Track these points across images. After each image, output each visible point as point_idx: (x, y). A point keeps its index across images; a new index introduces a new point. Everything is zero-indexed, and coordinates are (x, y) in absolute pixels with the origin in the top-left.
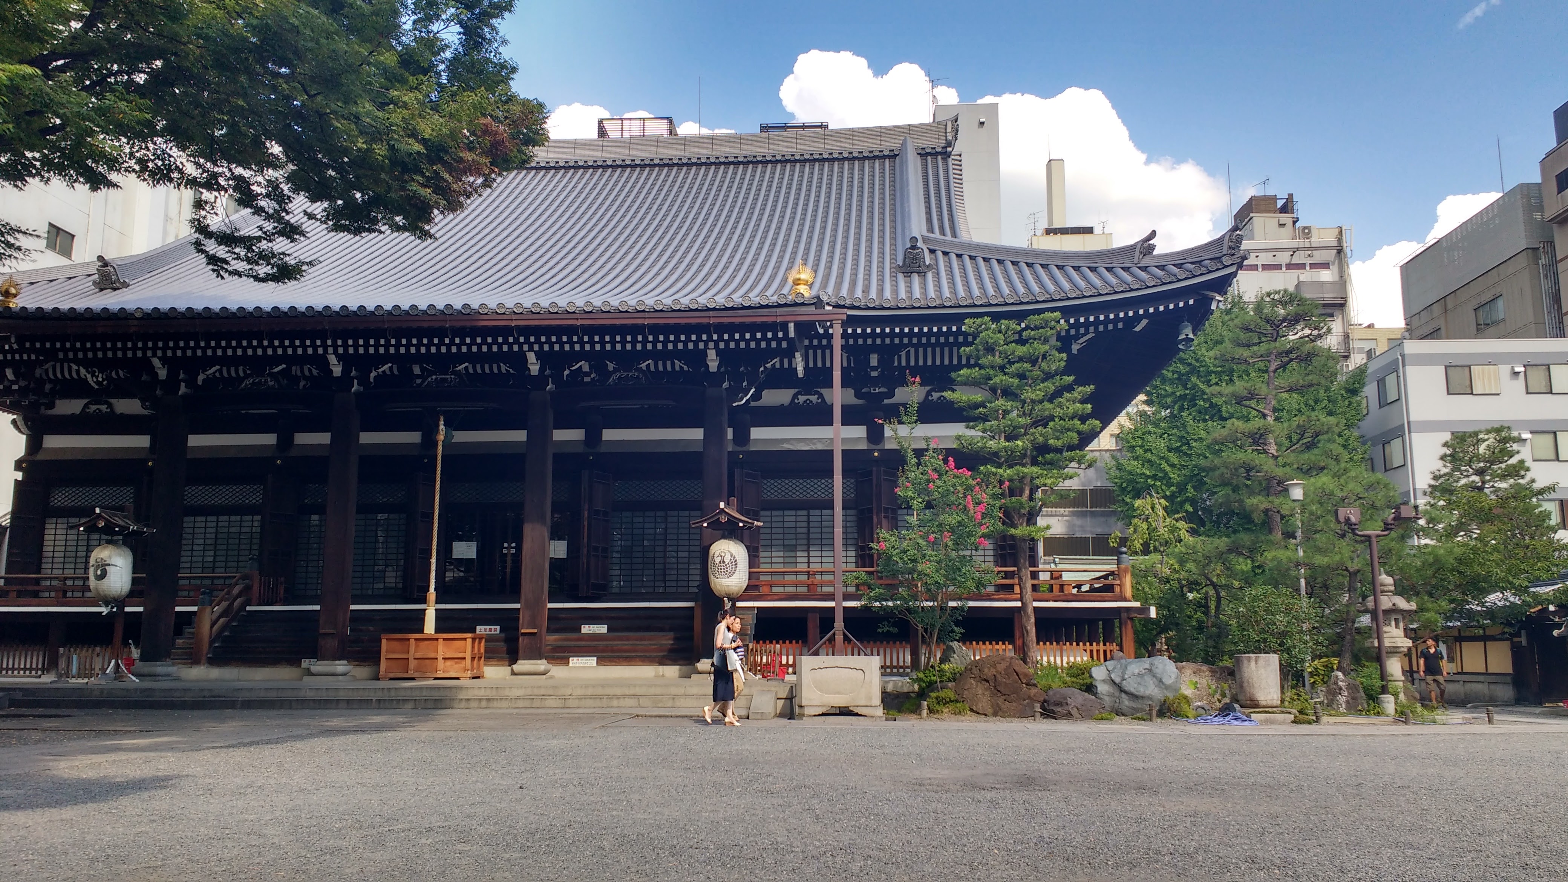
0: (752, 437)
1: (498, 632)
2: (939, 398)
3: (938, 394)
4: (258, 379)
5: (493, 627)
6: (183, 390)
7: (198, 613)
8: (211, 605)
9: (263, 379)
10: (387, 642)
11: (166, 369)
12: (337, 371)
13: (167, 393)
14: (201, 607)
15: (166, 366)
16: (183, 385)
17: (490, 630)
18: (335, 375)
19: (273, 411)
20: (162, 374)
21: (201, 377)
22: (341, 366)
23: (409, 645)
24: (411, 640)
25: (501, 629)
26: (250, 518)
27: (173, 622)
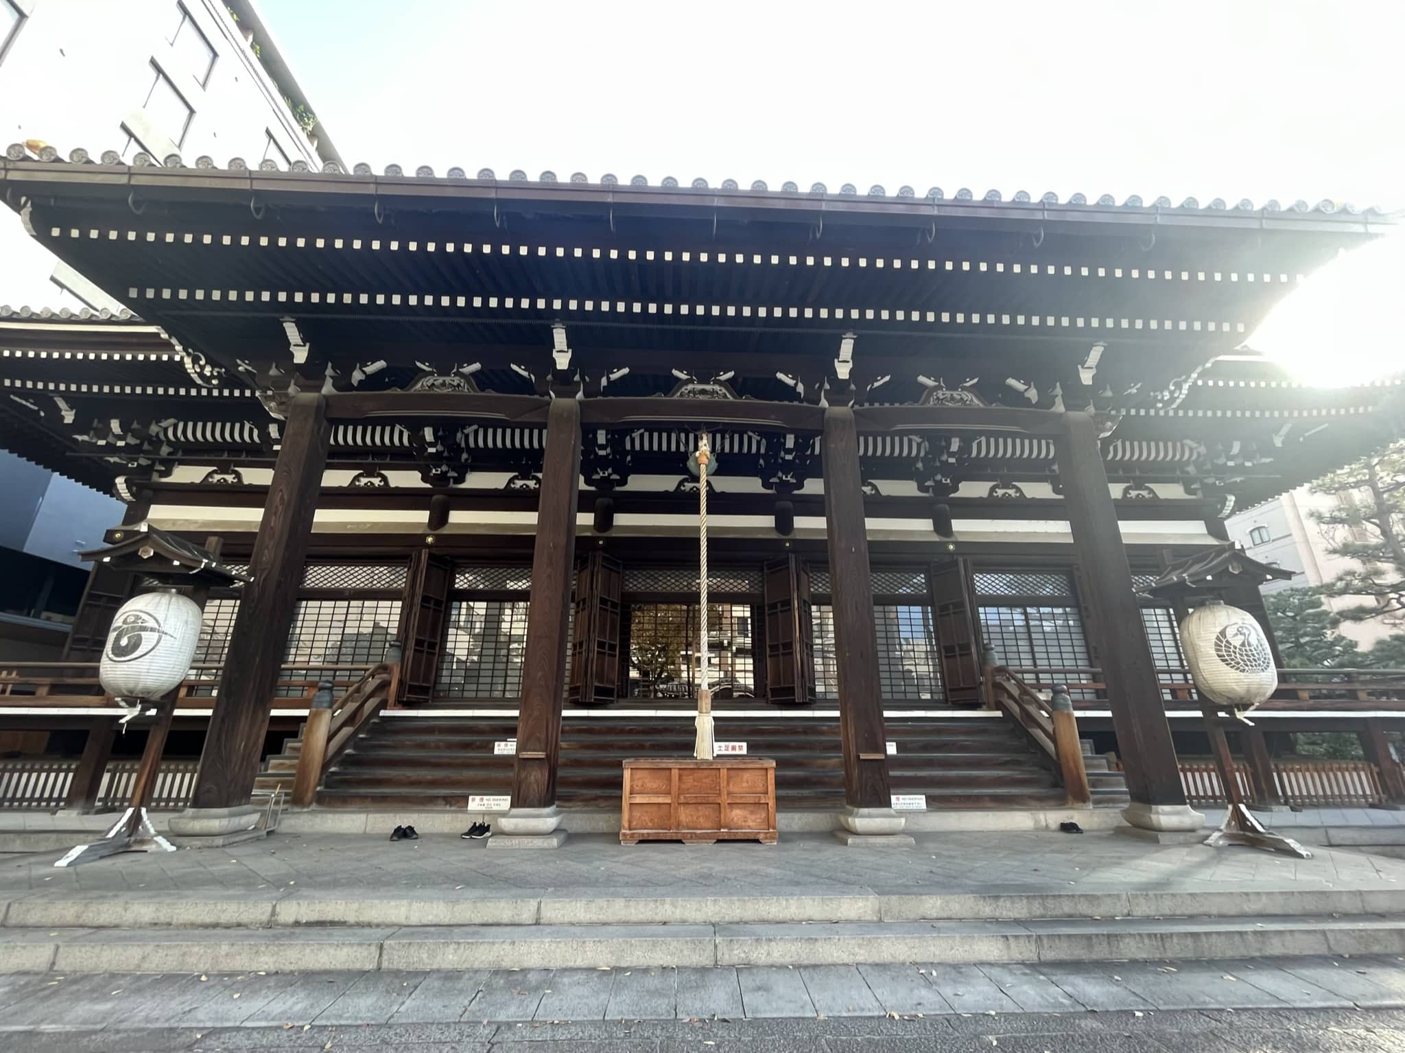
1: (744, 751)
4: (441, 380)
5: (737, 744)
6: (328, 388)
7: (308, 720)
8: (330, 707)
9: (448, 379)
10: (631, 774)
11: (307, 348)
12: (562, 361)
13: (304, 388)
14: (314, 710)
15: (308, 345)
16: (329, 382)
17: (734, 748)
18: (559, 367)
19: (428, 486)
20: (301, 356)
21: (357, 376)
22: (569, 355)
23: (670, 779)
24: (673, 771)
25: (749, 748)
26: (388, 603)
27: (263, 734)
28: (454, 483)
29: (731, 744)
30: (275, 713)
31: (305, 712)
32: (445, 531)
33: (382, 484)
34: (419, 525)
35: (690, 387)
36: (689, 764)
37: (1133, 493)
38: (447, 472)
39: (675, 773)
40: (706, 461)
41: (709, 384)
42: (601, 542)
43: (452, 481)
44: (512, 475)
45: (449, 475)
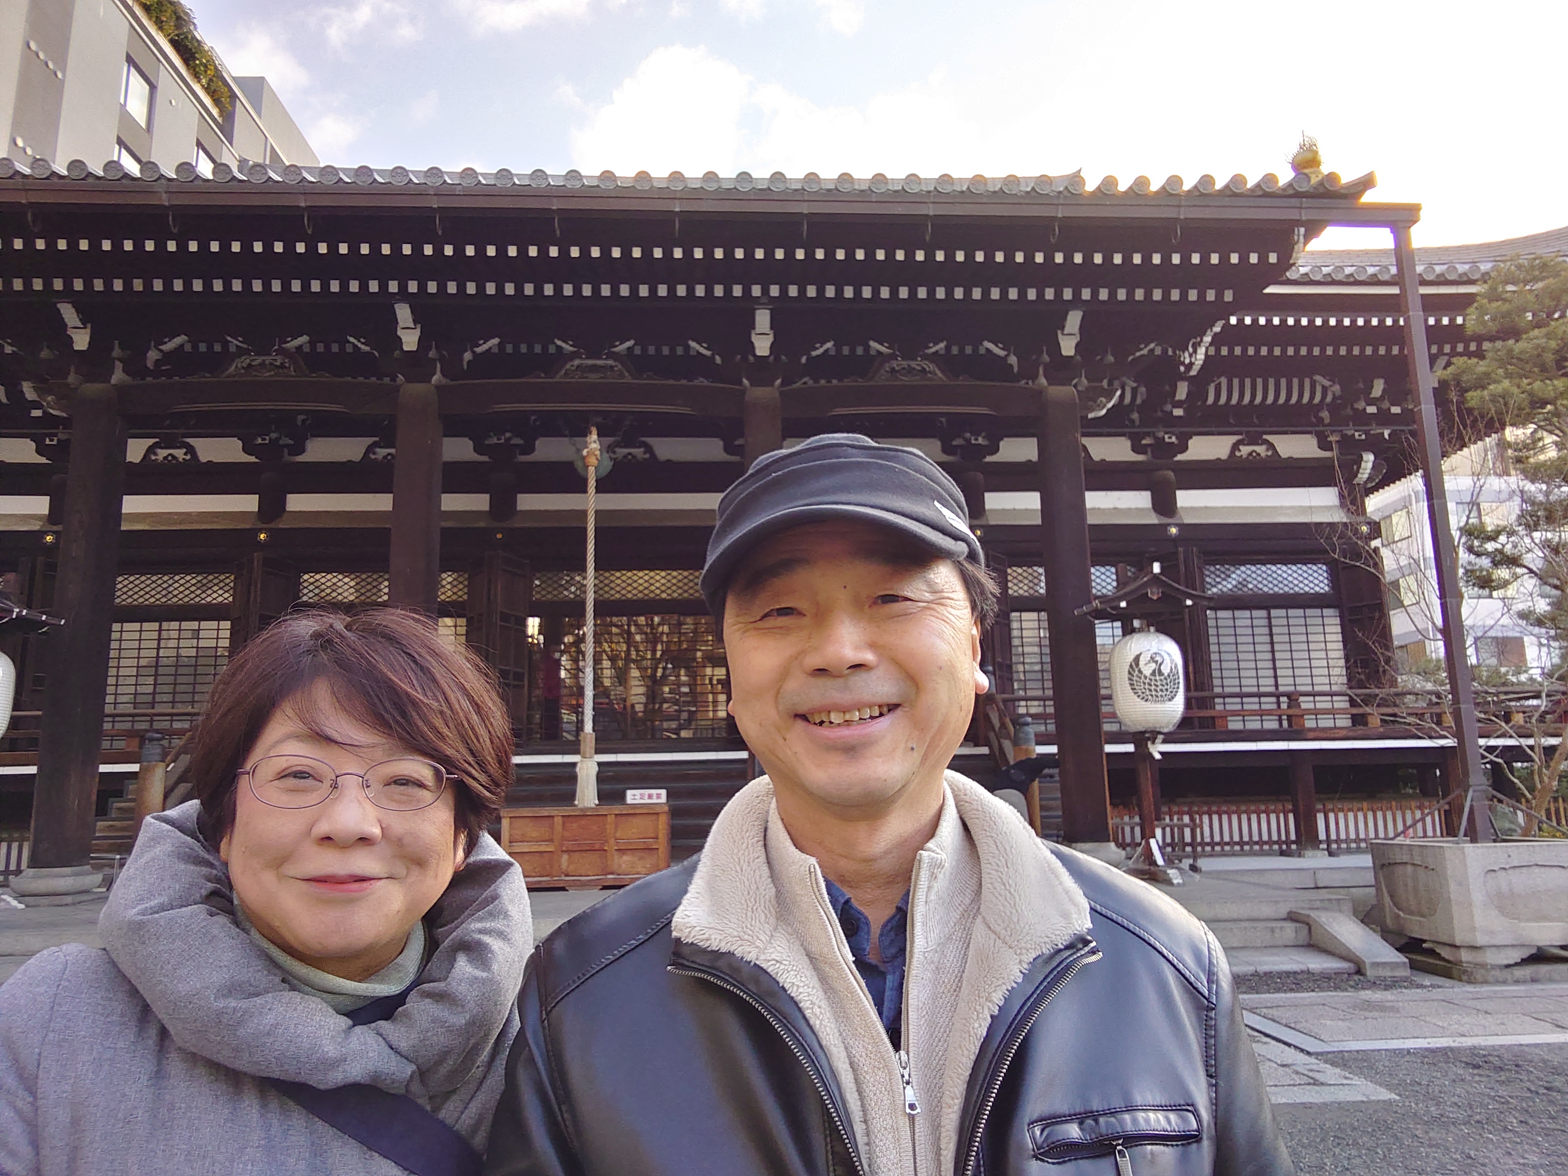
0: (987, 507)
1: (663, 799)
2: (1250, 454)
3: (1250, 448)
4: (259, 360)
5: (654, 792)
6: (118, 376)
7: (140, 775)
8: (163, 761)
9: (268, 359)
10: (511, 823)
11: (88, 330)
12: (410, 340)
13: (90, 378)
14: (145, 764)
15: (89, 326)
16: (119, 365)
17: (650, 796)
18: (406, 348)
19: (253, 459)
20: (81, 341)
21: (153, 355)
22: (418, 332)
23: (552, 827)
24: (556, 819)
25: (669, 796)
26: (214, 624)
27: (95, 791)
28: (289, 454)
29: (647, 792)
30: (104, 768)
31: (135, 768)
32: (283, 524)
33: (188, 457)
34: (243, 515)
35: (577, 362)
36: (566, 811)
37: (1245, 450)
38: (279, 439)
39: (558, 821)
40: (595, 462)
41: (601, 359)
42: (499, 536)
43: (286, 451)
44: (370, 440)
45: (281, 442)
